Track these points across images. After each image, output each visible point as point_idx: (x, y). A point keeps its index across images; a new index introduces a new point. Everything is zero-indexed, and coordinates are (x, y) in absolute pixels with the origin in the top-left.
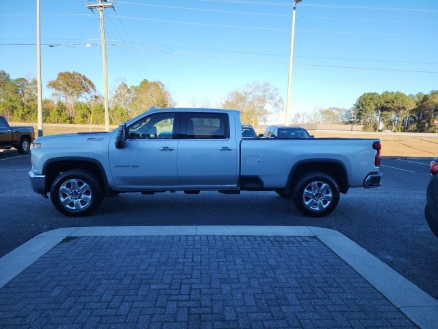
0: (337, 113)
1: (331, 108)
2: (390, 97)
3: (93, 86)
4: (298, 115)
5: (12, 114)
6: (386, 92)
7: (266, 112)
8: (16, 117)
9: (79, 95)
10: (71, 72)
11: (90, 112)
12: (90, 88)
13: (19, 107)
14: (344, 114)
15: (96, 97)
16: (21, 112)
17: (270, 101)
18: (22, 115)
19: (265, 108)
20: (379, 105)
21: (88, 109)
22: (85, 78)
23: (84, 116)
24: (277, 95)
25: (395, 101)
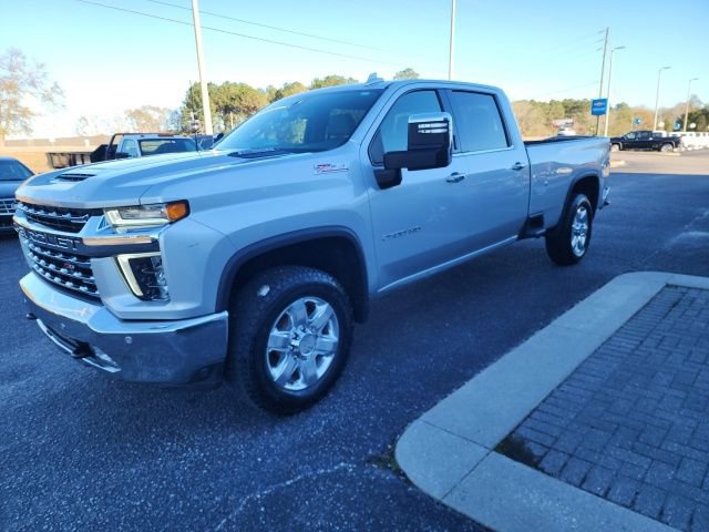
0: (156, 116)
1: (144, 108)
2: (234, 91)
4: (84, 119)
6: (227, 82)
7: (25, 113)
14: (168, 117)
17: (32, 89)
19: (23, 103)
20: (221, 104)
24: (44, 76)
25: (243, 98)
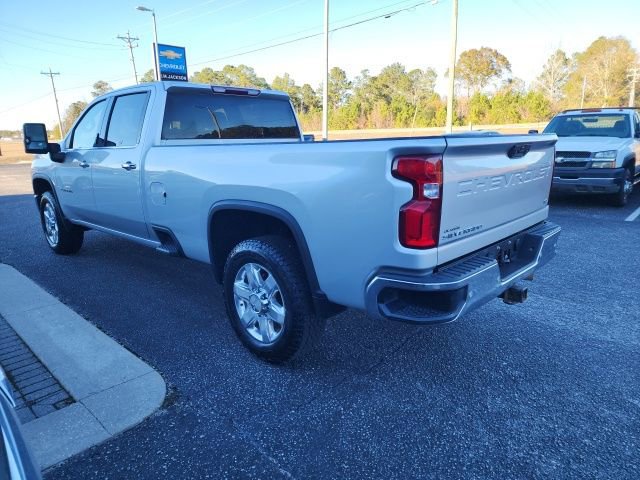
3: (507, 65)
5: (395, 119)
8: (398, 121)
9: (484, 82)
10: (479, 49)
11: (491, 106)
12: (504, 70)
13: (404, 108)
15: (510, 81)
16: (405, 115)
18: (406, 119)
21: (487, 101)
22: (497, 54)
23: (481, 114)
